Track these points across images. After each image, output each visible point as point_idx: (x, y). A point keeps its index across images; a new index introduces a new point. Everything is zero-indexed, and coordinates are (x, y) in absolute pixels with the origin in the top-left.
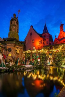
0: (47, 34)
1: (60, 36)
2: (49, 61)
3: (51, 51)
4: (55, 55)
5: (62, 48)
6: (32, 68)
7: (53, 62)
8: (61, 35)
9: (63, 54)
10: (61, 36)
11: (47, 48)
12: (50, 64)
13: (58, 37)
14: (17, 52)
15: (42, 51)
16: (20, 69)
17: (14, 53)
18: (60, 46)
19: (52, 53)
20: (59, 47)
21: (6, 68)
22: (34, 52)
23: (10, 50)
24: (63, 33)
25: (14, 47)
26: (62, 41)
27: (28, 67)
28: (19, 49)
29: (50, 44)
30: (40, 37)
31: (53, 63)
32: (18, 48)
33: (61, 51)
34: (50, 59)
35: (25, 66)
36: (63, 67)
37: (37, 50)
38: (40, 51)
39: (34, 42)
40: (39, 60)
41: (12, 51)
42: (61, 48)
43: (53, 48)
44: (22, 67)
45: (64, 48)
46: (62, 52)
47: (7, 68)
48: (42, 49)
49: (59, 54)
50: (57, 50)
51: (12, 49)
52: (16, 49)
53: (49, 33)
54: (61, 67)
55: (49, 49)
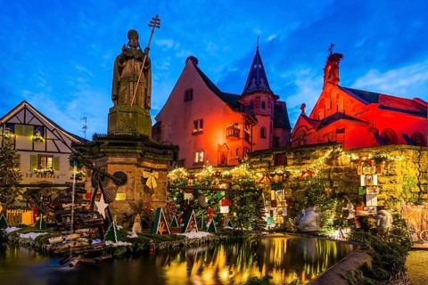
0: (264, 98)
1: (320, 104)
2: (271, 212)
3: (279, 172)
4: (294, 188)
5: (328, 162)
6: (208, 242)
7: (285, 214)
8: (327, 104)
9: (332, 183)
10: (328, 107)
11: (261, 161)
12: (273, 225)
13: (315, 111)
14: (148, 184)
15: (240, 171)
16: (171, 247)
17: (137, 191)
18: (318, 152)
19: (284, 181)
20: (316, 157)
21: (126, 244)
22: (202, 174)
23: (121, 179)
24: (335, 93)
25: (138, 166)
26: (331, 128)
27: (196, 239)
28: (156, 174)
29: (275, 143)
30: (230, 110)
31: (286, 219)
32: (151, 170)
33: (324, 171)
34: (274, 204)
35: (186, 234)
36: (323, 236)
37: (220, 170)
38: (233, 171)
39: (201, 132)
40: (224, 210)
41: (130, 181)
42: (321, 161)
43: (290, 162)
44: (175, 238)
45: (334, 162)
46: (326, 176)
47: (130, 244)
48: (240, 162)
49: (314, 186)
50: (304, 168)
51: (129, 175)
52: (145, 174)
53: (271, 93)
54: (318, 236)
55: (269, 162)
